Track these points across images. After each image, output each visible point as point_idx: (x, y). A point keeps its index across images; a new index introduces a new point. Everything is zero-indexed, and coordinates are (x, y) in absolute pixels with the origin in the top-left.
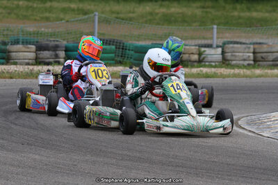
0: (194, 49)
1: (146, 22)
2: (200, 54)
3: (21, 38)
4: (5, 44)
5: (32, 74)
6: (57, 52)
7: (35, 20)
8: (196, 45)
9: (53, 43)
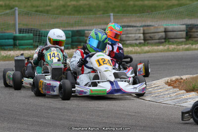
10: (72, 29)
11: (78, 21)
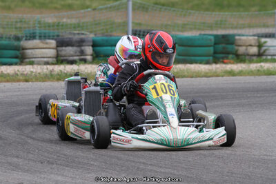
0: (253, 40)
1: (192, 8)
2: (260, 46)
3: (38, 31)
4: (18, 39)
5: (52, 75)
6: (83, 48)
7: (56, 8)
8: (254, 35)
9: (76, 38)
10: (215, 32)
11: (221, 21)
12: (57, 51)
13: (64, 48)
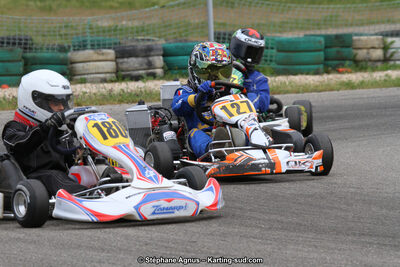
0: (375, 40)
2: (385, 48)
3: (89, 39)
5: (111, 96)
6: (151, 58)
7: (111, 7)
8: (377, 34)
9: (141, 45)
12: (117, 64)
13: (126, 60)
